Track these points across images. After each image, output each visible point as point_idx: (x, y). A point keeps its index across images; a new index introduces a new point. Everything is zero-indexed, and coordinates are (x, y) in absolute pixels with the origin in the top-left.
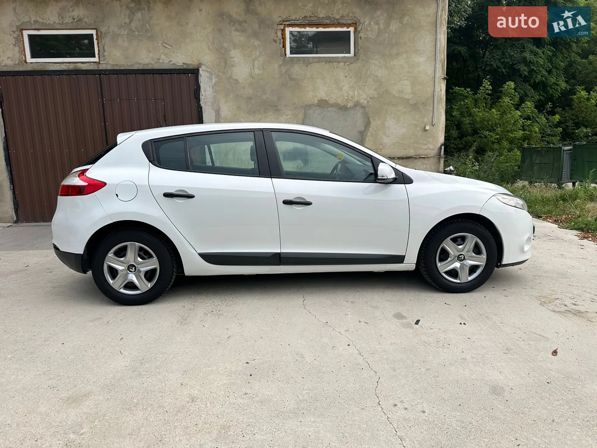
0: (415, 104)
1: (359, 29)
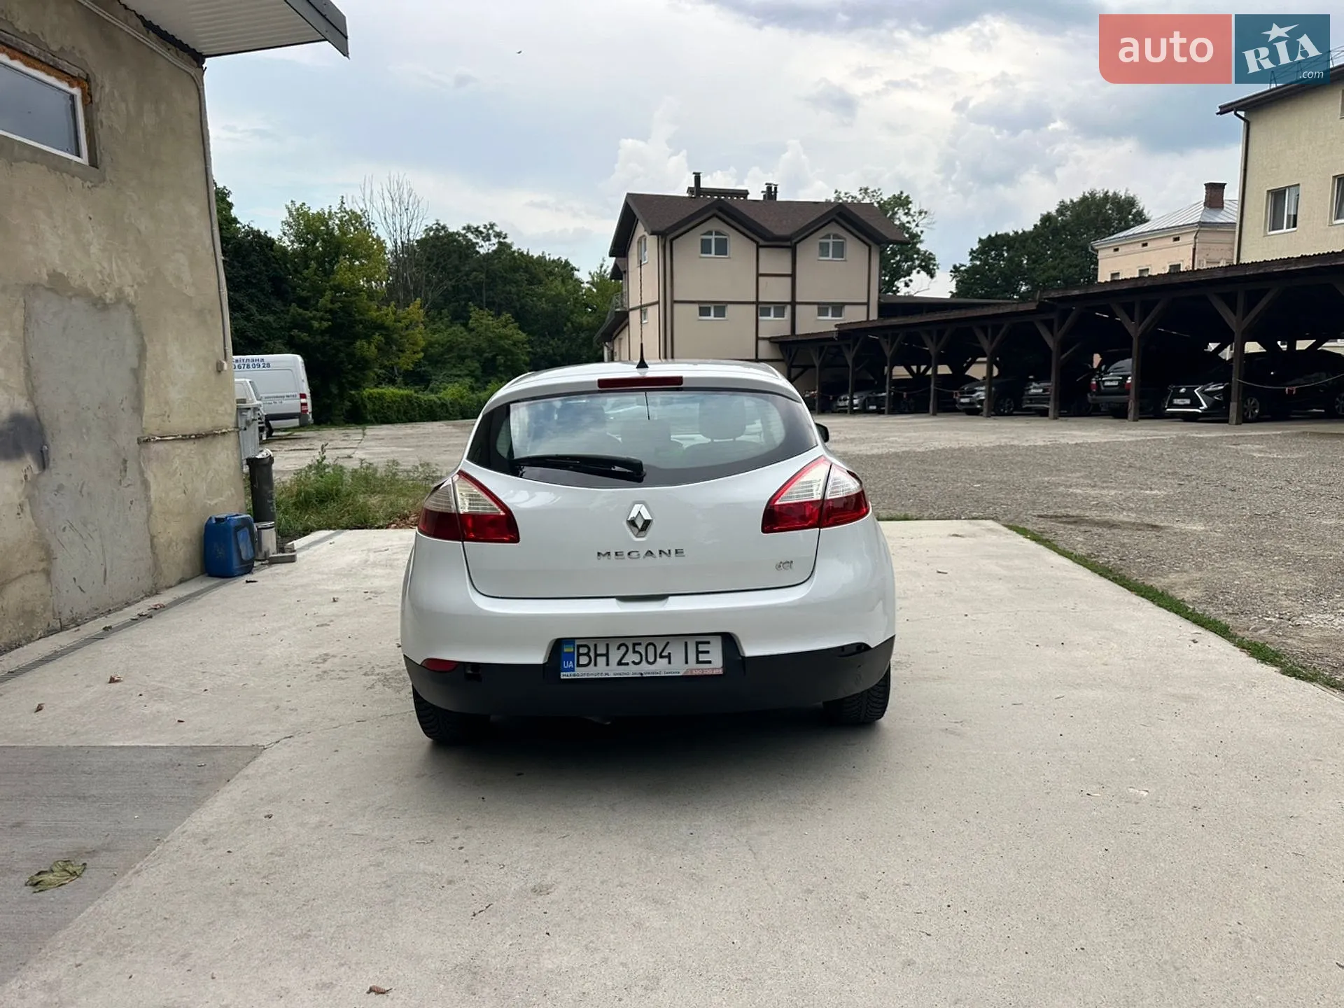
0: (201, 311)
1: (96, 99)
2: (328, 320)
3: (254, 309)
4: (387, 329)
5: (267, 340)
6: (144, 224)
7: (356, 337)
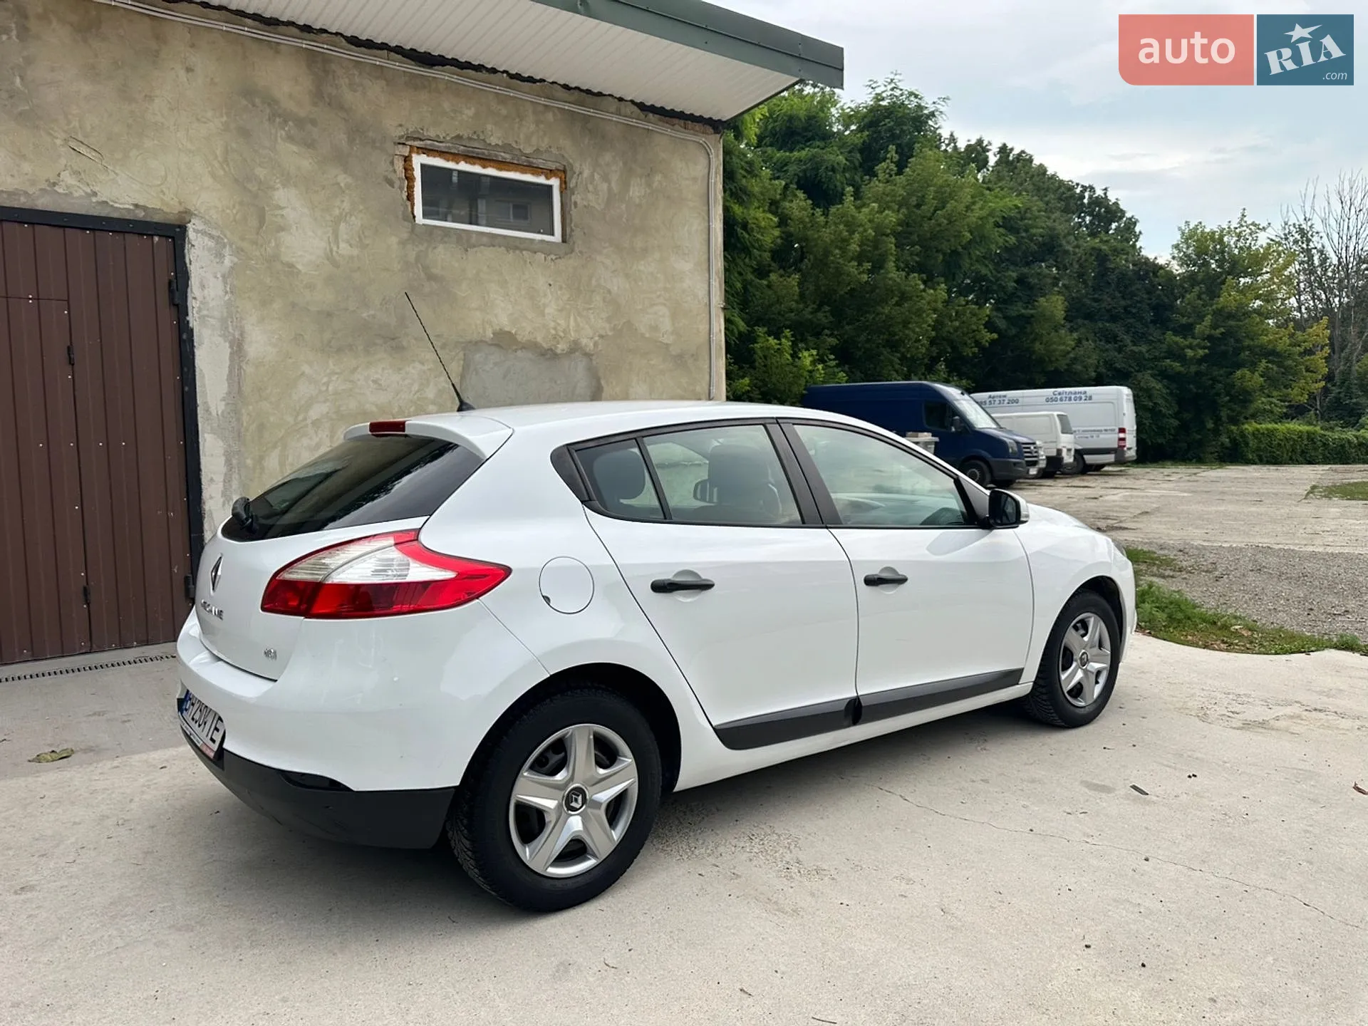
0: (680, 357)
1: (572, 185)
2: (1204, 348)
5: (1138, 371)
6: (617, 285)
7: (1239, 365)
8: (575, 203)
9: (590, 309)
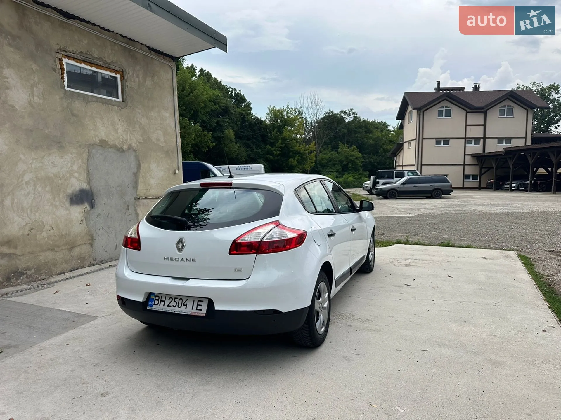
0: (167, 152)
1: (126, 78)
2: (280, 151)
3: (254, 147)
4: (301, 154)
5: (258, 159)
6: (144, 121)
7: (290, 157)
8: (127, 86)
9: (134, 131)
